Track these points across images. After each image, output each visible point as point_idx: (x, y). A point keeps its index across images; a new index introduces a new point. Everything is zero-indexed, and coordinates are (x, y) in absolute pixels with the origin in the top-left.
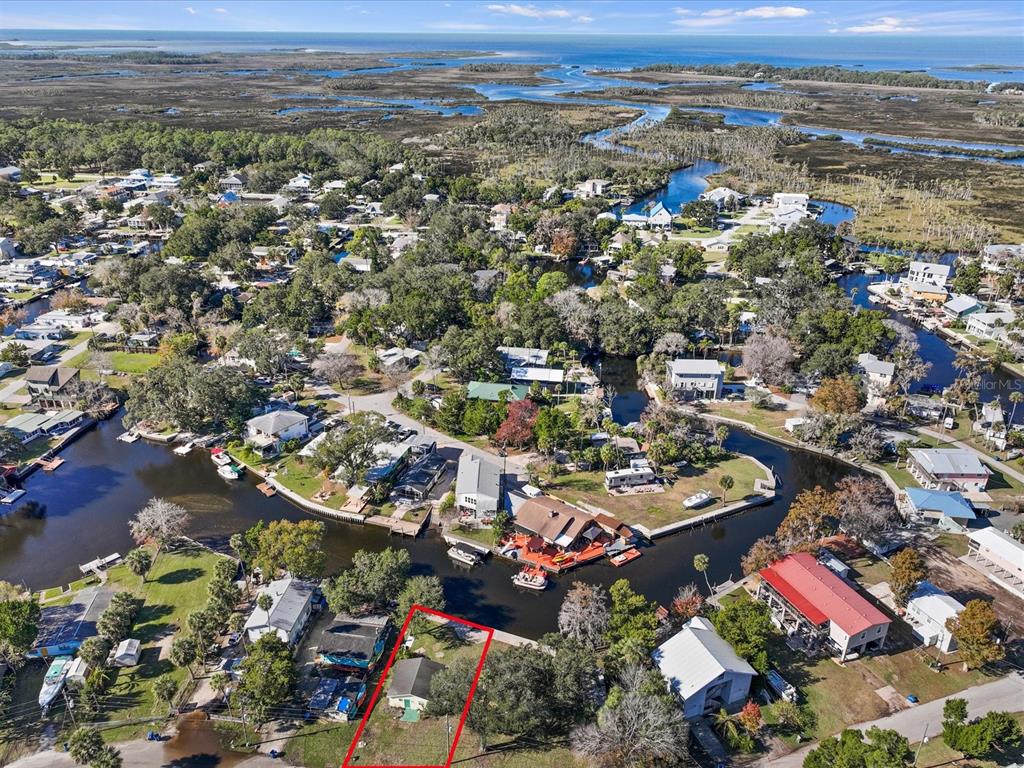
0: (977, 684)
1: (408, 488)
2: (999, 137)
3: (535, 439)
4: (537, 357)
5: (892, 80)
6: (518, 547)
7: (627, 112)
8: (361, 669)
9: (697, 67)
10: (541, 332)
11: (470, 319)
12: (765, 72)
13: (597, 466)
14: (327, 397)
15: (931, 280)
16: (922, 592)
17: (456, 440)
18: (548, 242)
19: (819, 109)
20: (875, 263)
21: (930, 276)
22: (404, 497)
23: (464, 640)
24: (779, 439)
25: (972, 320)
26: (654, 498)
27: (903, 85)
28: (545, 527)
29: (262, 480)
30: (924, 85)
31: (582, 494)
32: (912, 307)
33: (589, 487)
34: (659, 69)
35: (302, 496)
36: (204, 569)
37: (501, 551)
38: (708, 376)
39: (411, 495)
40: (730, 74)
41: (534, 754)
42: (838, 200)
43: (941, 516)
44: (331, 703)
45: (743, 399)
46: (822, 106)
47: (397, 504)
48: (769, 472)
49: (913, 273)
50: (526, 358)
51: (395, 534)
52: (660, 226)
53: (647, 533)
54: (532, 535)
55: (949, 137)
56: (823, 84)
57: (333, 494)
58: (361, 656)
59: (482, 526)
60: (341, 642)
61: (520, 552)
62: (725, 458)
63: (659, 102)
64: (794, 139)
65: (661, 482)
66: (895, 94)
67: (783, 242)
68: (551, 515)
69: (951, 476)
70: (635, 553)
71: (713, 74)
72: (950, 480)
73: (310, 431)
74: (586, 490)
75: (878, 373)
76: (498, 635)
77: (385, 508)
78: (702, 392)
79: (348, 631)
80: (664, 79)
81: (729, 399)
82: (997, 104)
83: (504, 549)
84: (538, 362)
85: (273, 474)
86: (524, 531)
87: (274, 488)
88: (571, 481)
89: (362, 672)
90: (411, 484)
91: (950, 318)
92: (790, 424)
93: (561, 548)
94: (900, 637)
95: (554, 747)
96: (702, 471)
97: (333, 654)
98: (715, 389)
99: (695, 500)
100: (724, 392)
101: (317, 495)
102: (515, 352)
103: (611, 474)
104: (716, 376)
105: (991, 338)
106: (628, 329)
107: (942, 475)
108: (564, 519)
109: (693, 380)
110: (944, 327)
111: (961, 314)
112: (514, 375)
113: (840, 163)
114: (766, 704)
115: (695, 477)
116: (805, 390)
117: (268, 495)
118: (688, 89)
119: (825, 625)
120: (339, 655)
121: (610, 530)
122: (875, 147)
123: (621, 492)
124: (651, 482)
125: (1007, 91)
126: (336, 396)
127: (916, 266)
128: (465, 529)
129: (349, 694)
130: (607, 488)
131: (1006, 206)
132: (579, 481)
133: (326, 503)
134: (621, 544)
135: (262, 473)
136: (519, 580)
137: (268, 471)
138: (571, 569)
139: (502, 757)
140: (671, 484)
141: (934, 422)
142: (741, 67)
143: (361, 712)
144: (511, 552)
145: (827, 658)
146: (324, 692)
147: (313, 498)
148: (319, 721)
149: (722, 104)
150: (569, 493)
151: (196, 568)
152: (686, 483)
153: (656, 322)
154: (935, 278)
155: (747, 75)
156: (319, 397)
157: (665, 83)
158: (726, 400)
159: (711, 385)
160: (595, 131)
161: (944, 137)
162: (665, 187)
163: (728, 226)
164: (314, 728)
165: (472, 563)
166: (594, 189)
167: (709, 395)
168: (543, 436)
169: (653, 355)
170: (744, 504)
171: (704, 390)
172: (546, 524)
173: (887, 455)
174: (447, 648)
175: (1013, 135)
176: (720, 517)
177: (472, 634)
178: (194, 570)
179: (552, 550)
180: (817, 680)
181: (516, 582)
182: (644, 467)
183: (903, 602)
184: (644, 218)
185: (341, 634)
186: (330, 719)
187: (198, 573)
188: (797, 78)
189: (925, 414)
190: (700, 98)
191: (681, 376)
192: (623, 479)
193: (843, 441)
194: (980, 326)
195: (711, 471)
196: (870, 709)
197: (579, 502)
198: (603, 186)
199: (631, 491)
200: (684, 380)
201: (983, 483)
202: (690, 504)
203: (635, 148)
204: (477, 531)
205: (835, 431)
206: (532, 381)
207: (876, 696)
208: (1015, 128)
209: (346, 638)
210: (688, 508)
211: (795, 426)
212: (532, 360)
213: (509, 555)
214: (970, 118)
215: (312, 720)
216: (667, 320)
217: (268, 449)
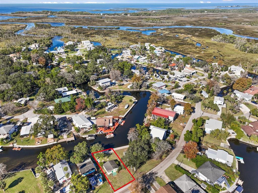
0: (190, 117)
1: (64, 130)
2: (112, 25)
3: (86, 107)
5: (82, 13)
6: (101, 131)
7: (22, 25)
8: (94, 172)
9: (31, 12)
10: (62, 83)
11: (38, 85)
12: (51, 13)
13: (102, 107)
14: (11, 118)
15: (127, 54)
17: (62, 115)
18: (37, 62)
19: (71, 21)
20: (114, 52)
21: (127, 53)
22: (63, 133)
23: (109, 154)
24: (128, 90)
25: (140, 59)
26: (118, 110)
27: (84, 15)
28: (105, 124)
29: (13, 147)
30: (89, 15)
32: (127, 60)
33: (104, 113)
34: (20, 13)
35: (32, 145)
36: (22, 177)
37: (98, 133)
38: (108, 82)
40: (42, 14)
41: (144, 165)
42: (94, 41)
43: (165, 94)
44: (97, 182)
45: (115, 85)
46: (72, 20)
47: (62, 135)
48: (133, 97)
49: (124, 53)
50: (62, 90)
51: (68, 142)
52: (62, 53)
53: (123, 116)
54: (103, 127)
55: (103, 25)
56: (68, 15)
57: (41, 141)
58: (93, 169)
59: (89, 130)
60: (86, 169)
61: (102, 132)
62: (123, 97)
63: (29, 22)
64: (73, 28)
65: (116, 106)
66: (84, 17)
67: (95, 51)
68: (104, 120)
70: (124, 121)
71: (37, 14)
73: (16, 128)
74: (103, 114)
75: (137, 72)
76: (115, 149)
77: (60, 137)
78: (107, 86)
79: (85, 166)
81: (113, 86)
82: (106, 18)
83: (99, 132)
84: (66, 90)
85: (15, 144)
86: (100, 127)
87: (19, 147)
88: (98, 113)
89: (96, 172)
91: (135, 60)
92: (129, 87)
93: (111, 126)
94: (177, 116)
95: (146, 162)
96: (121, 101)
97: (86, 173)
98: (110, 84)
99: (126, 107)
100: (111, 85)
101: (37, 143)
102: (59, 90)
103: (107, 108)
104: (109, 81)
105: (144, 62)
106: (82, 77)
107: (160, 87)
108: (108, 120)
109: (105, 84)
110: (135, 62)
111: (137, 59)
112: (64, 95)
113: (87, 33)
114: (169, 135)
115: (121, 103)
116: (124, 80)
117: (19, 150)
118: (33, 18)
119: (168, 118)
120: (87, 172)
121: (117, 119)
122: (91, 29)
123: (111, 111)
124: (115, 107)
125: (105, 15)
126: (13, 117)
127: (124, 51)
128: (86, 133)
129: (99, 177)
130: (107, 111)
131: (125, 38)
132: (100, 112)
133: (41, 143)
134: (120, 120)
135: (11, 145)
136: (108, 137)
137: (13, 144)
138: (115, 130)
139: (139, 169)
140: (118, 106)
141: (149, 79)
142: (44, 12)
143: (104, 179)
144: (101, 132)
145: (170, 123)
146: (93, 181)
147: (36, 144)
148: (96, 188)
149: (47, 21)
150: (100, 115)
151: (19, 178)
152: (121, 104)
153: (87, 74)
154: (128, 53)
155: (46, 14)
156: (7, 120)
157: (25, 17)
158: (112, 86)
159: (109, 84)
160: (17, 31)
161: (102, 25)
163: (77, 50)
164: (96, 190)
165: (94, 138)
166: (36, 46)
167: (109, 86)
169: (91, 81)
170: (134, 104)
171: (108, 85)
172: (105, 123)
173: (148, 87)
174: (108, 157)
175: (114, 24)
176: (132, 108)
177: (110, 152)
178: (19, 179)
179: (109, 128)
180: (172, 128)
181: (107, 138)
182: (110, 105)
183: (173, 109)
184: (56, 51)
185: (84, 167)
186: (98, 186)
188: (59, 14)
189: (147, 78)
190: (40, 20)
191: (103, 83)
192: (110, 108)
193: (141, 87)
194: (142, 60)
195: (123, 100)
196: (182, 128)
197: (104, 116)
198: (38, 45)
199: (112, 110)
200: (103, 84)
201: (165, 86)
203: (34, 34)
204: (89, 132)
206: (69, 95)
207: (181, 126)
209: (86, 167)
210: (126, 109)
212: (64, 90)
214: (104, 21)
215: (94, 189)
216: (89, 73)
217: (7, 138)
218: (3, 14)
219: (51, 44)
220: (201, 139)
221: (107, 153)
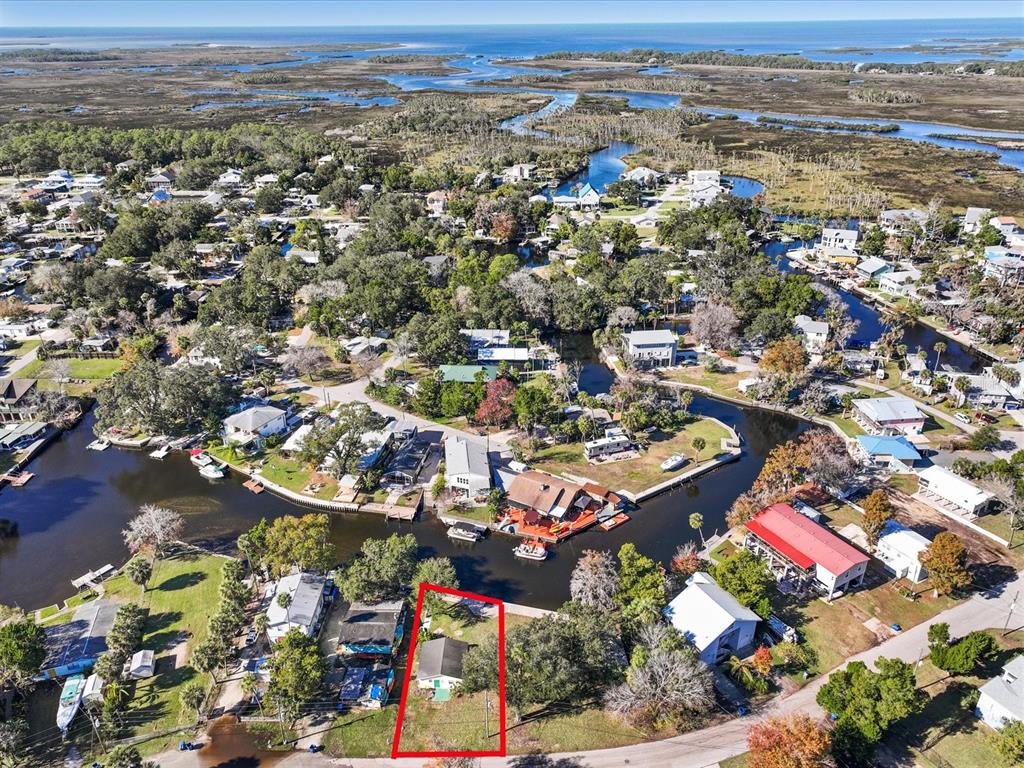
0: (948, 608)
1: (398, 474)
2: (873, 112)
3: (515, 417)
4: (499, 338)
5: (772, 62)
6: (514, 522)
7: (537, 99)
8: (384, 655)
9: (595, 54)
10: (500, 313)
11: (429, 304)
12: (658, 58)
13: (575, 437)
14: (299, 390)
15: (842, 245)
16: (890, 530)
17: (434, 423)
18: (488, 226)
19: (712, 91)
20: (789, 232)
21: (841, 241)
22: (395, 482)
23: (479, 617)
24: (734, 399)
25: (883, 279)
26: (632, 464)
27: (782, 67)
28: (538, 500)
29: (247, 478)
30: (801, 67)
31: (564, 466)
32: (829, 270)
33: (571, 458)
34: (559, 57)
35: (292, 490)
36: (206, 572)
37: (498, 527)
38: (663, 345)
39: (401, 480)
40: (626, 60)
41: (566, 719)
42: (745, 175)
43: (891, 459)
44: (363, 692)
45: (695, 365)
46: (715, 88)
47: (389, 490)
48: (732, 431)
49: (826, 239)
50: (488, 339)
51: (391, 519)
52: (589, 206)
53: (633, 497)
54: (526, 508)
55: (831, 114)
56: (711, 67)
57: (322, 486)
58: (383, 642)
59: (476, 505)
60: (362, 631)
61: (516, 527)
62: (690, 421)
63: (564, 89)
64: (696, 120)
65: (637, 448)
66: (777, 76)
67: (706, 216)
68: (542, 488)
69: (892, 422)
70: (624, 517)
71: (610, 61)
72: (892, 426)
73: (288, 425)
74: (568, 462)
75: (814, 333)
76: (509, 607)
77: (377, 495)
78: (658, 361)
79: (366, 620)
80: (566, 66)
81: (683, 365)
82: (866, 82)
83: (502, 524)
84: (501, 342)
85: (258, 471)
86: (518, 505)
87: (261, 485)
88: (552, 454)
89: (386, 658)
90: (401, 470)
91: (864, 278)
92: (743, 385)
93: (556, 518)
94: (876, 574)
95: (585, 710)
96: (671, 436)
97: (355, 644)
98: (670, 357)
99: (671, 463)
100: (678, 360)
101: (308, 488)
102: (478, 334)
103: (590, 445)
104: (671, 345)
105: (902, 294)
106: (581, 305)
107: (886, 422)
108: (554, 491)
109: (649, 350)
110: (860, 286)
111: (873, 274)
112: (481, 356)
113: (741, 141)
114: (770, 646)
115: (666, 442)
116: (749, 353)
117: (256, 492)
118: (591, 75)
119: (812, 569)
120: (361, 644)
121: (598, 498)
122: (769, 125)
123: (601, 461)
124: (627, 449)
125: (872, 71)
126: (307, 388)
127: (828, 233)
128: (459, 509)
129: (379, 681)
130: (587, 458)
131: (891, 175)
132: (560, 453)
133: (317, 495)
134: (610, 508)
135: (246, 470)
136: (521, 552)
137: (253, 468)
138: (567, 538)
139: (537, 724)
140: (646, 449)
141: (868, 374)
142: (636, 53)
143: (396, 696)
144: (508, 527)
145: (815, 598)
146: (354, 682)
147: (303, 492)
148: (352, 710)
149: (624, 89)
150: (553, 466)
151: (197, 571)
152: (659, 447)
153: (606, 298)
154: (845, 243)
155: (642, 60)
156: (290, 391)
157: (567, 70)
158: (680, 367)
159: (666, 353)
160: (510, 118)
161: (826, 113)
162: (586, 168)
163: (651, 204)
164: (348, 718)
165: (474, 540)
166: (521, 174)
167: (665, 363)
168: (522, 412)
169: (608, 329)
170: (714, 462)
171: (660, 358)
172: (538, 498)
173: (832, 407)
174: (464, 626)
175: (884, 110)
176: (696, 477)
177: (485, 609)
178: (195, 574)
179: (546, 521)
180: (811, 620)
181: (518, 554)
182: (618, 435)
183: (874, 540)
184: (573, 199)
185: (361, 623)
186: (363, 708)
187: (198, 577)
188: (687, 62)
189: (858, 367)
190: (603, 83)
191: (639, 346)
192: (601, 448)
193: (794, 398)
194: (891, 284)
195: (679, 434)
196: (861, 642)
197: (563, 474)
198: (530, 170)
199: (610, 459)
200: (641, 351)
201: (920, 426)
202: (668, 467)
203: (552, 132)
204: (472, 510)
205: (786, 388)
206: (498, 361)
207: (864, 629)
208: (885, 104)
209: (366, 626)
210: (665, 471)
211: (748, 387)
212: (496, 341)
213: (507, 530)
214: (845, 96)
215: (345, 711)
216: (616, 295)
217: (249, 446)
218: (509, 62)
219: (580, 172)
220: (926, 736)
221: (476, 609)
